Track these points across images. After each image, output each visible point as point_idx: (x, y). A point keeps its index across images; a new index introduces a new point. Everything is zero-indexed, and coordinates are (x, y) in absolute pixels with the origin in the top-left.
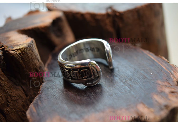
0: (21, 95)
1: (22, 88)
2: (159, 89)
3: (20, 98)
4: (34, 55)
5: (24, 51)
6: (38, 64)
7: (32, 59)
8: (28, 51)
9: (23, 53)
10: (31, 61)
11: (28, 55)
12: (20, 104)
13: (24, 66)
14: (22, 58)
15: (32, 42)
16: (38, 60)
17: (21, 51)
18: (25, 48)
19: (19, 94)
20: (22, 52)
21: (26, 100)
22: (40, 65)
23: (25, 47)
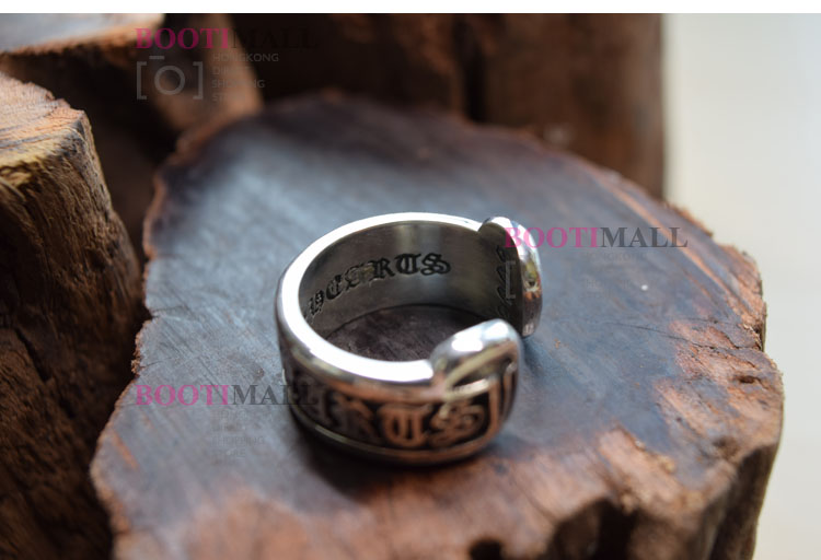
0: (20, 371)
1: (21, 338)
2: (683, 364)
3: (12, 388)
4: (88, 195)
5: (44, 176)
6: (103, 235)
7: (77, 211)
8: (62, 176)
9: (40, 182)
10: (74, 219)
11: (61, 193)
12: (15, 414)
13: (39, 242)
14: (31, 206)
15: (80, 129)
16: (106, 215)
17: (28, 175)
18: (48, 161)
19: (10, 370)
20: (33, 179)
21: (42, 394)
22: (113, 237)
23: (50, 156)
